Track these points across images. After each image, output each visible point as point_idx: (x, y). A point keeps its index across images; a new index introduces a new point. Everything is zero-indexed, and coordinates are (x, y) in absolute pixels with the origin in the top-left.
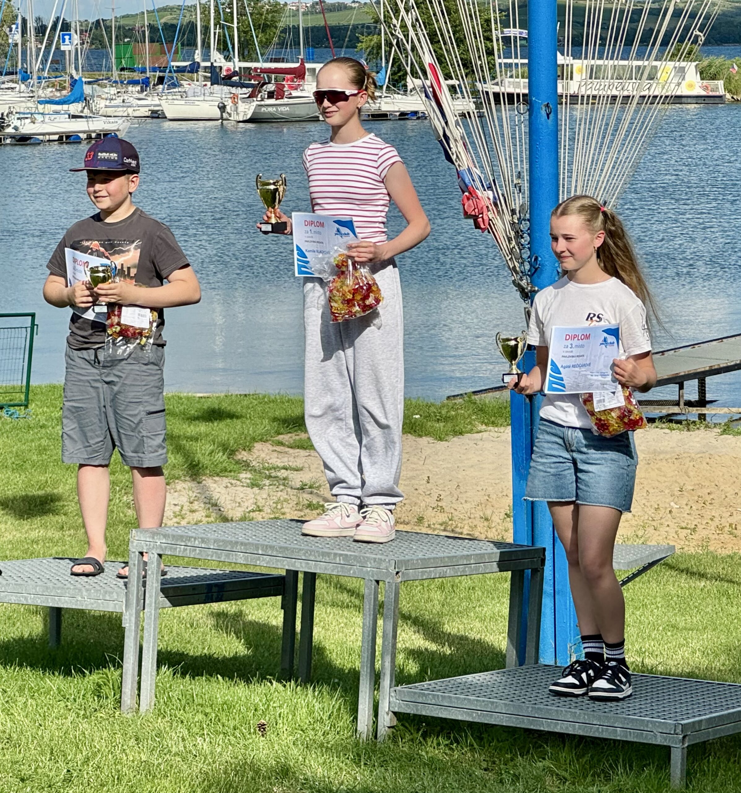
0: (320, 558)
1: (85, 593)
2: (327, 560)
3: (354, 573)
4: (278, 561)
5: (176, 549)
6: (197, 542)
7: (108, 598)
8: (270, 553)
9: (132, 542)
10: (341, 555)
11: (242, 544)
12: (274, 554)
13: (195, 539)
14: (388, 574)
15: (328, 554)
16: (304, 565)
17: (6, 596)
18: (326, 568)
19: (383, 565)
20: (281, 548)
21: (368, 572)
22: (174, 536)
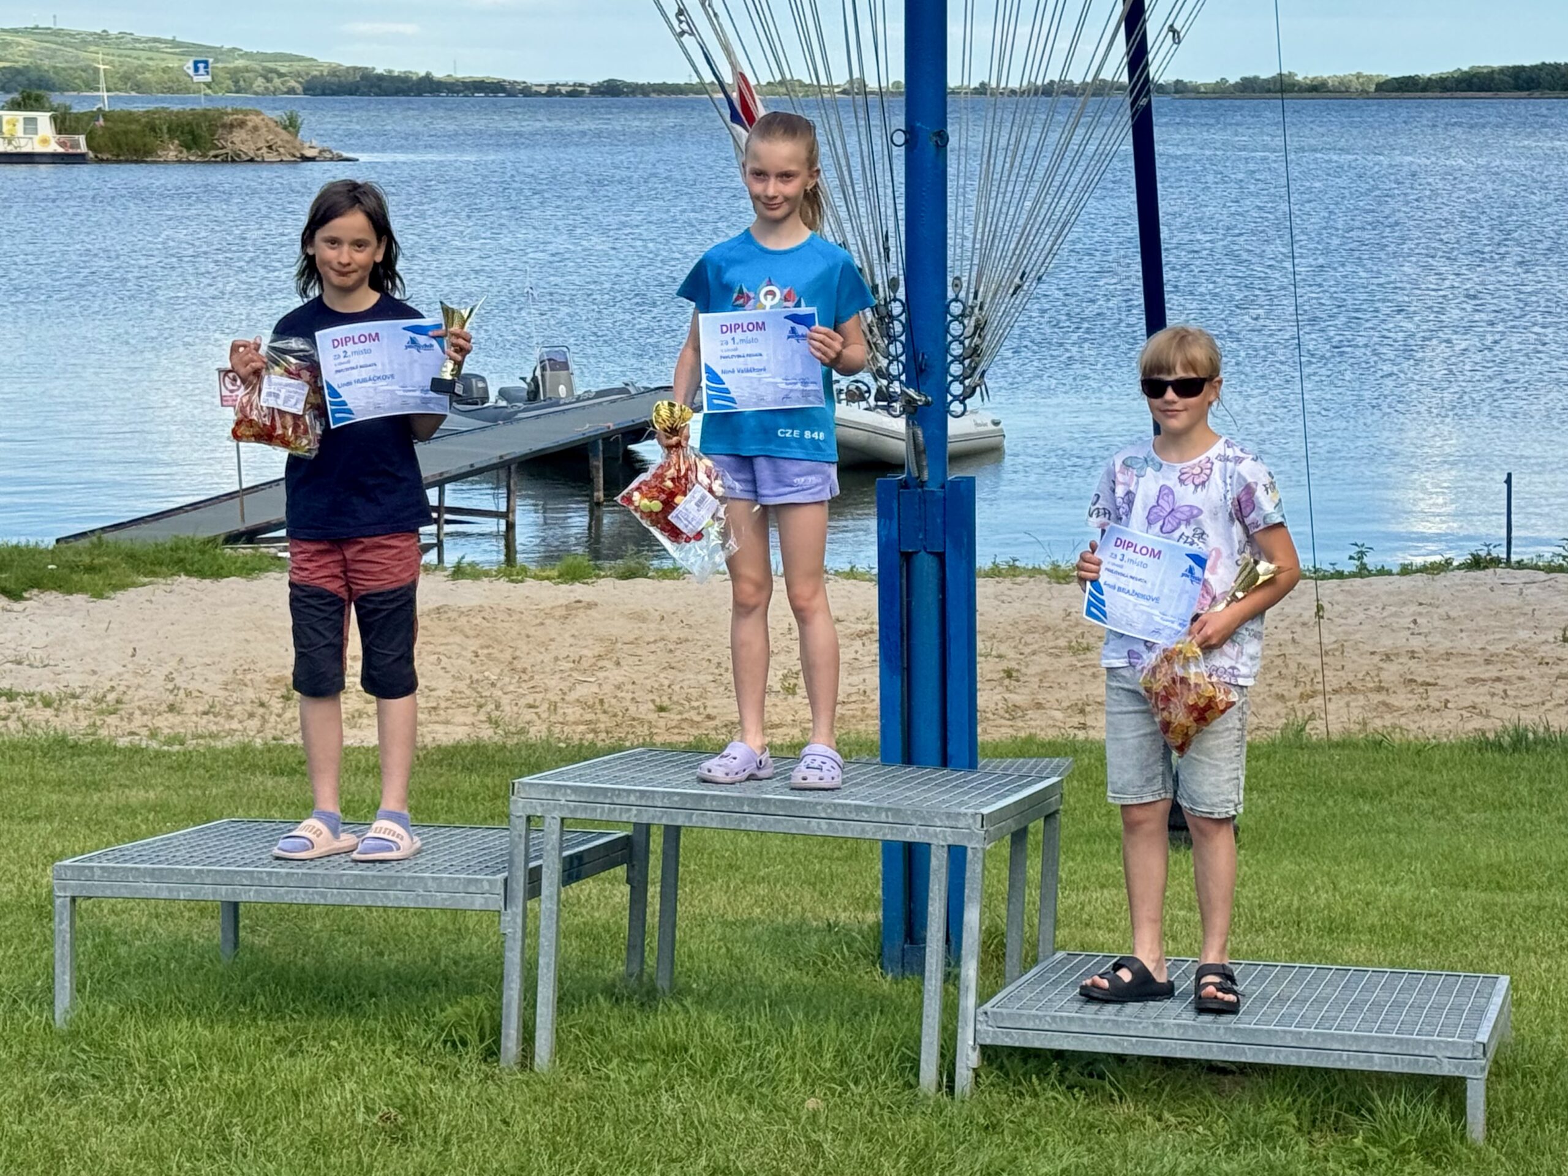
0: (853, 816)
1: (430, 883)
2: (865, 817)
3: (912, 835)
4: (779, 821)
5: (595, 809)
6: (632, 798)
7: (472, 889)
8: (763, 810)
9: (516, 802)
10: (888, 810)
12: (773, 810)
13: (629, 792)
14: (971, 836)
16: (824, 827)
18: (863, 830)
19: (962, 823)
21: (936, 835)
22: (590, 790)
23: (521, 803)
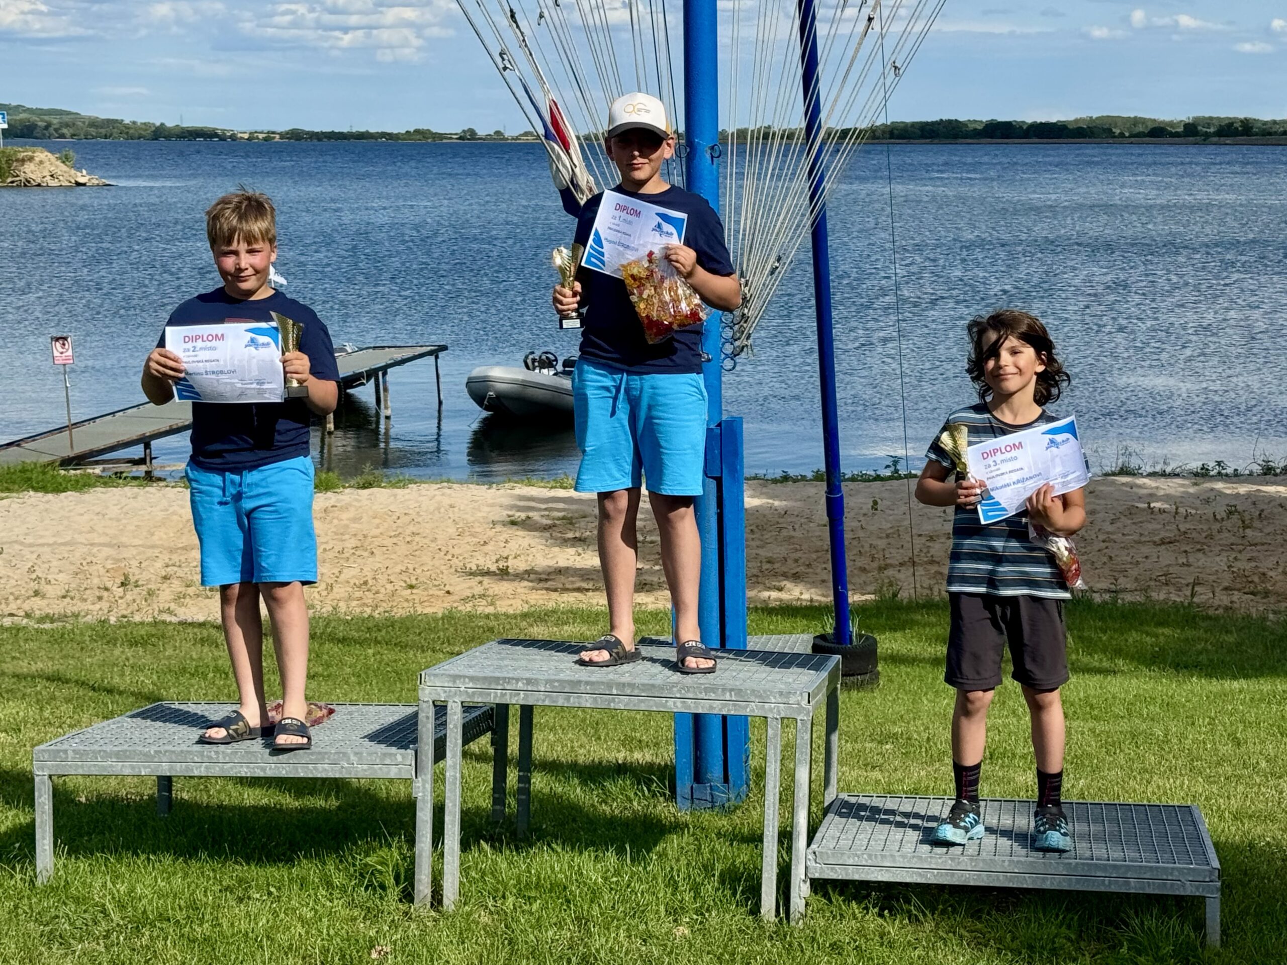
0: (703, 696)
1: (352, 757)
2: (713, 696)
3: (752, 710)
4: (642, 701)
5: (489, 694)
7: (388, 761)
8: (628, 692)
9: (423, 689)
10: (731, 690)
11: (587, 683)
14: (800, 709)
18: (711, 707)
19: (792, 699)
21: (771, 710)
22: (485, 679)
23: (428, 690)
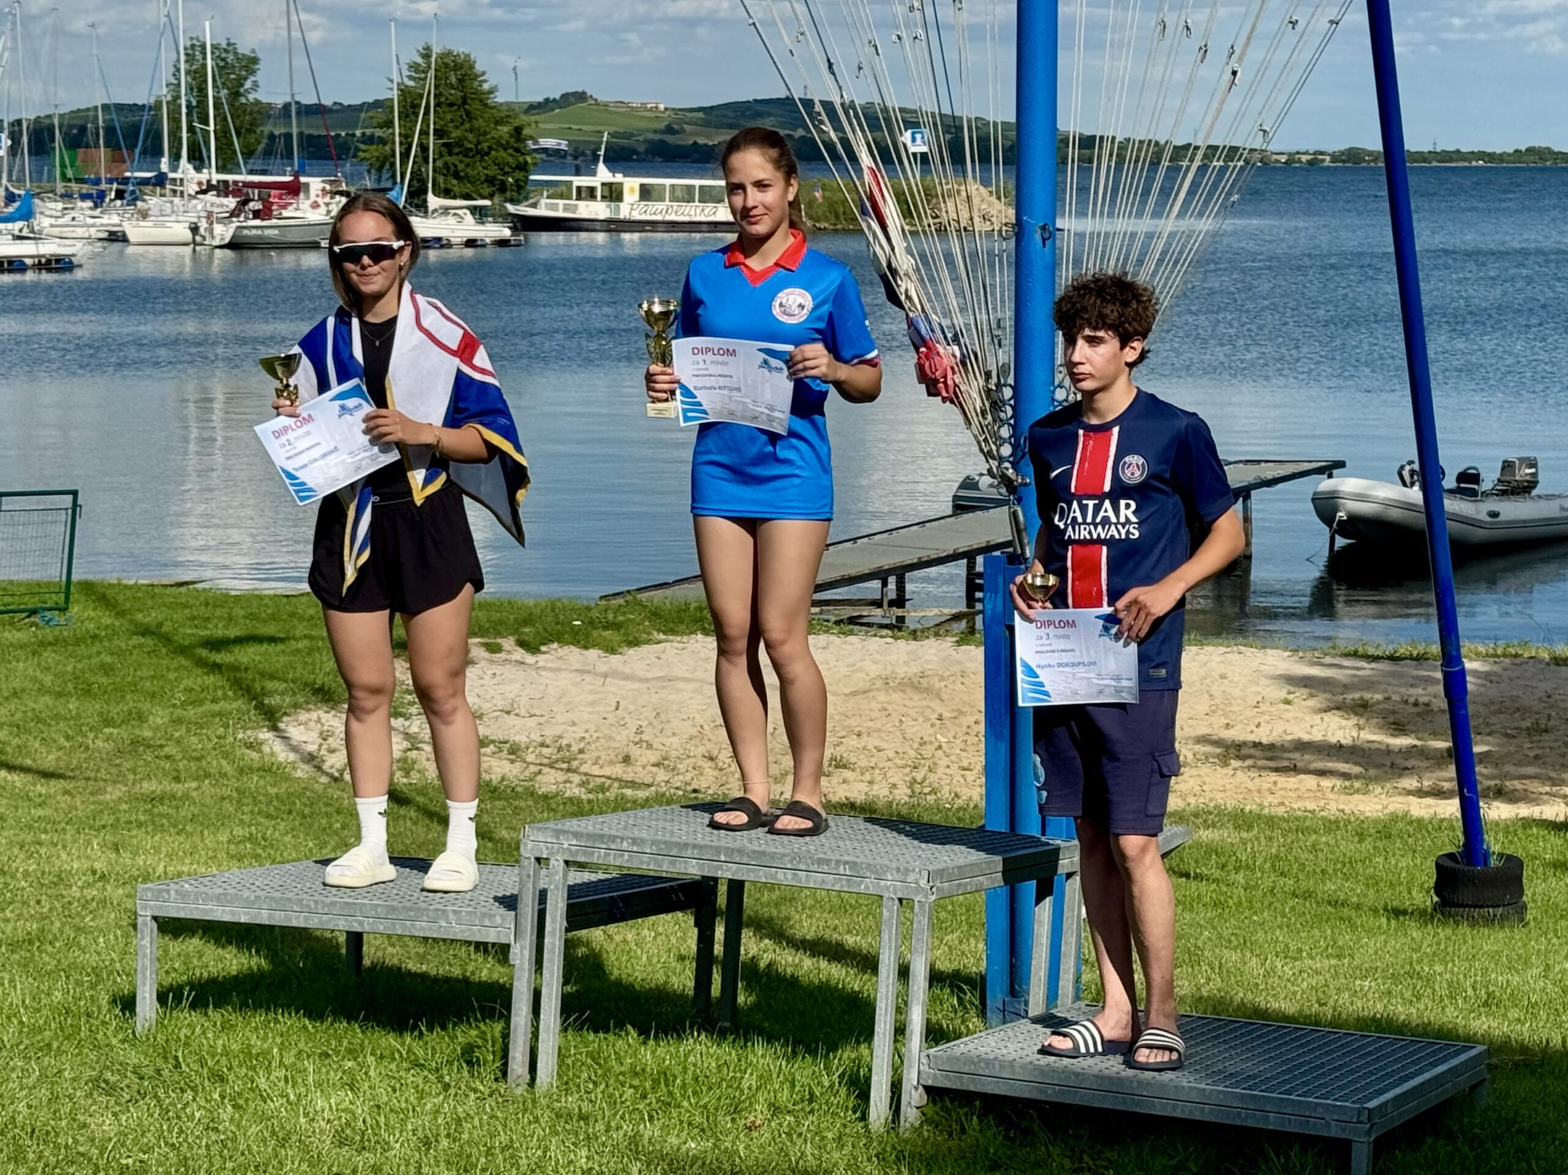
0: (815, 868)
1: (451, 916)
2: (826, 869)
3: (867, 887)
4: (749, 871)
5: (593, 853)
6: (625, 844)
7: (487, 923)
8: (737, 859)
9: (526, 844)
10: (846, 863)
11: (695, 846)
12: (745, 860)
13: (622, 839)
14: (918, 890)
15: (827, 862)
16: (789, 877)
17: (330, 920)
18: (823, 881)
19: (911, 878)
20: (754, 852)
21: (888, 888)
22: (589, 836)
23: (530, 845)
